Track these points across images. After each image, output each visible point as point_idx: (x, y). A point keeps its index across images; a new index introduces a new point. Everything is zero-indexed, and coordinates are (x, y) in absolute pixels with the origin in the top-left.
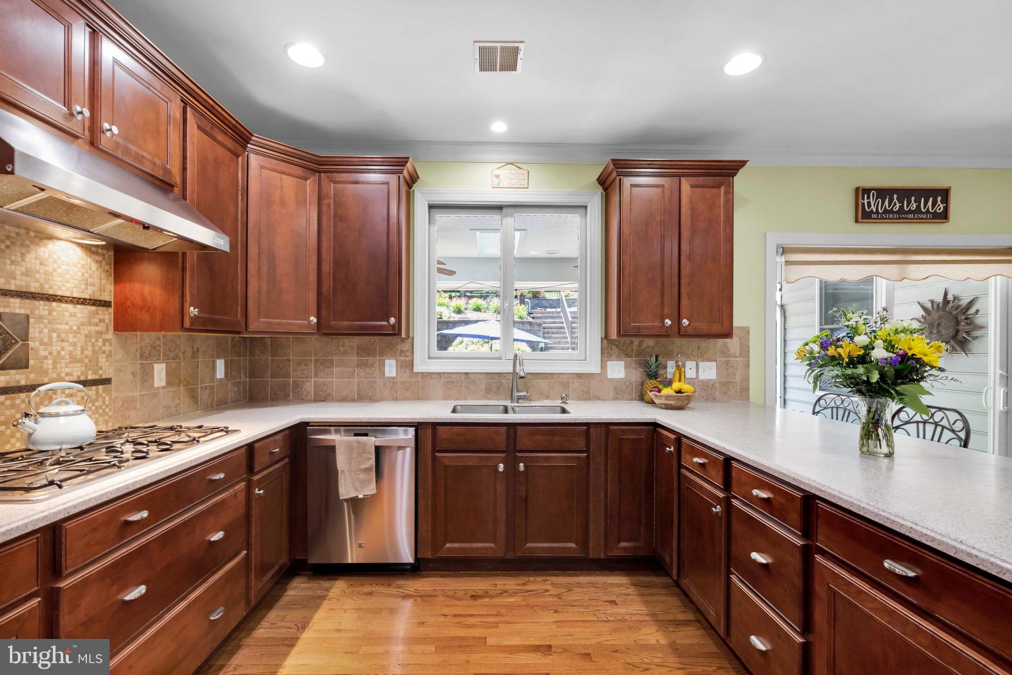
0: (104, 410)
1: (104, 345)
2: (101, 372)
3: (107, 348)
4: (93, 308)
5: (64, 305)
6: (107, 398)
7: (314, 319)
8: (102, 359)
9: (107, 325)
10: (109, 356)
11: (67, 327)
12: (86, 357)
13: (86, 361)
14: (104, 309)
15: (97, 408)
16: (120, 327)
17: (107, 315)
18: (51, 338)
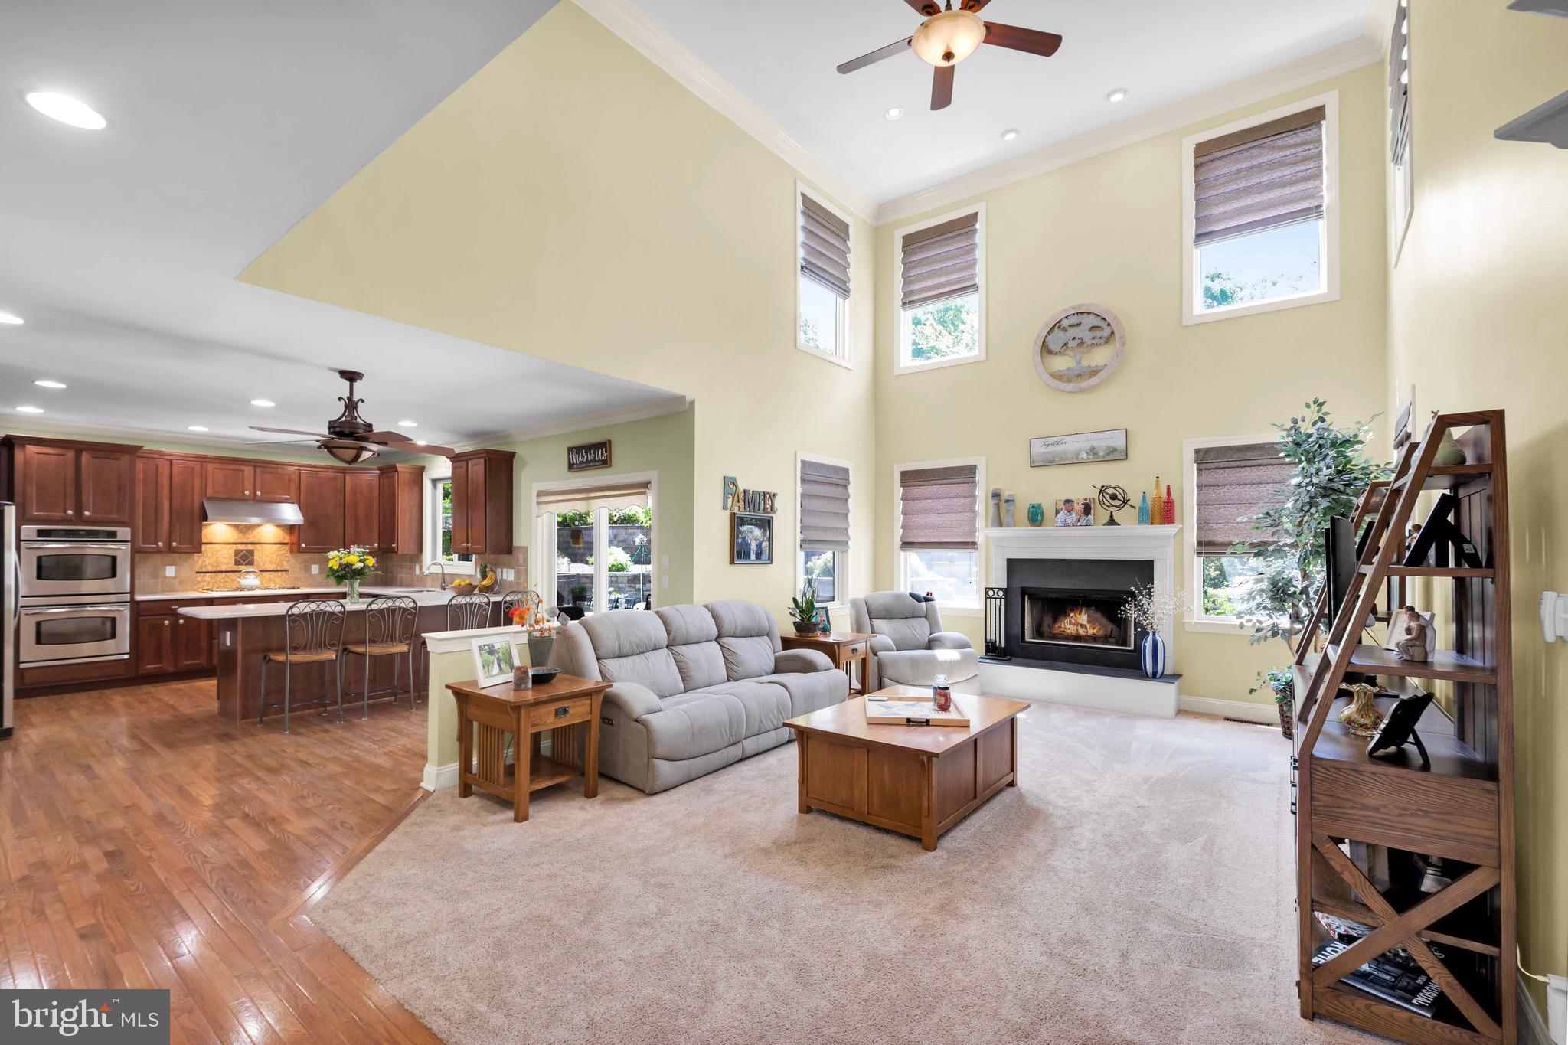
0: (284, 580)
1: (284, 557)
2: (283, 567)
3: (287, 559)
4: (280, 545)
5: (268, 545)
6: (286, 575)
7: (376, 545)
8: (284, 563)
9: (285, 551)
10: (288, 561)
11: (269, 552)
12: (277, 562)
14: (284, 545)
15: (281, 579)
16: (292, 552)
17: (287, 548)
18: (262, 555)
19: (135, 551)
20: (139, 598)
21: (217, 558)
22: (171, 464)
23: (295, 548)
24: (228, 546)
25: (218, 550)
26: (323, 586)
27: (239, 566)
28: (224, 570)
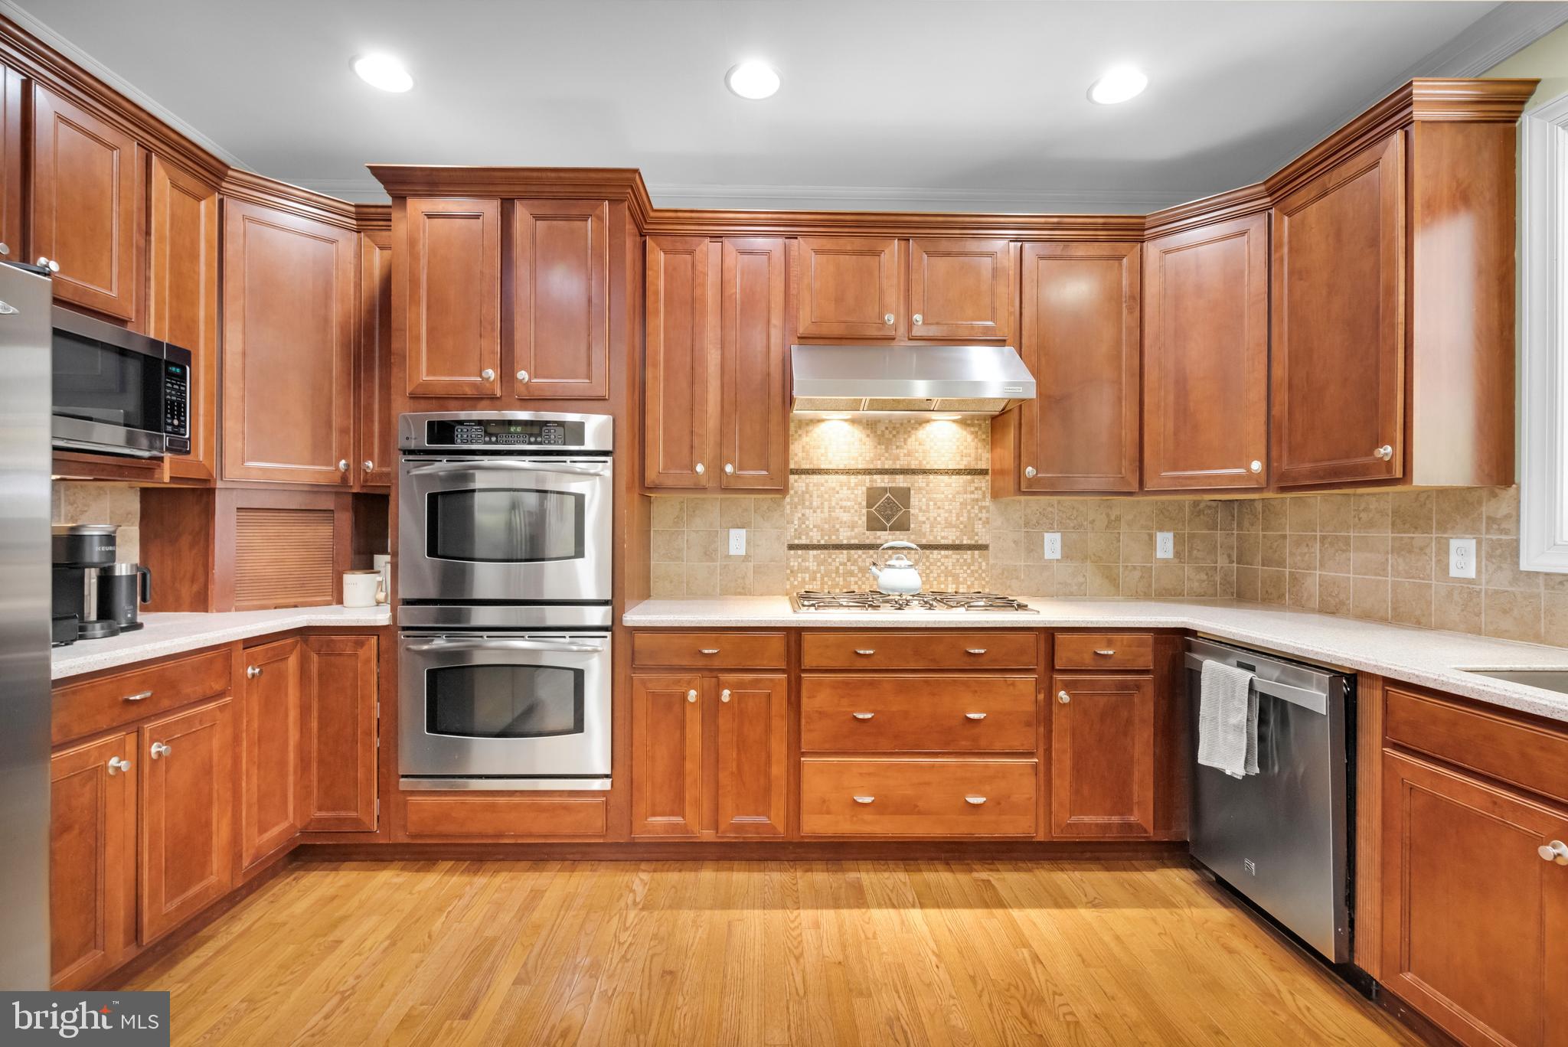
0: (980, 575)
1: (981, 511)
2: (976, 538)
3: (984, 515)
4: (969, 477)
5: (940, 478)
6: (984, 564)
8: (979, 527)
9: (984, 493)
10: (987, 522)
11: (943, 496)
12: (962, 523)
13: (962, 526)
14: (981, 477)
15: (972, 571)
16: (996, 494)
17: (984, 483)
18: (928, 505)
19: (622, 485)
20: (635, 616)
21: (831, 509)
23: (1010, 482)
24: (853, 479)
25: (834, 489)
26: (1071, 594)
27: (879, 533)
28: (845, 542)
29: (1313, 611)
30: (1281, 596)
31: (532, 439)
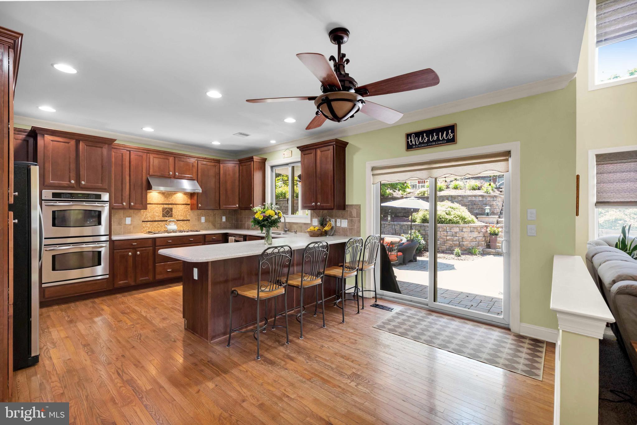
2: (187, 218)
3: (189, 213)
4: (186, 205)
5: (179, 205)
6: (189, 223)
7: (237, 205)
8: (188, 216)
9: (189, 209)
10: (190, 215)
11: (180, 209)
12: (184, 215)
14: (188, 205)
15: (187, 226)
16: (192, 209)
17: (189, 207)
18: (177, 212)
19: (111, 209)
20: (114, 238)
21: (153, 212)
22: (130, 152)
23: (196, 206)
24: (159, 206)
25: (154, 208)
26: (207, 229)
27: (165, 218)
28: (157, 220)
29: (246, 229)
30: (242, 227)
31: (86, 198)
